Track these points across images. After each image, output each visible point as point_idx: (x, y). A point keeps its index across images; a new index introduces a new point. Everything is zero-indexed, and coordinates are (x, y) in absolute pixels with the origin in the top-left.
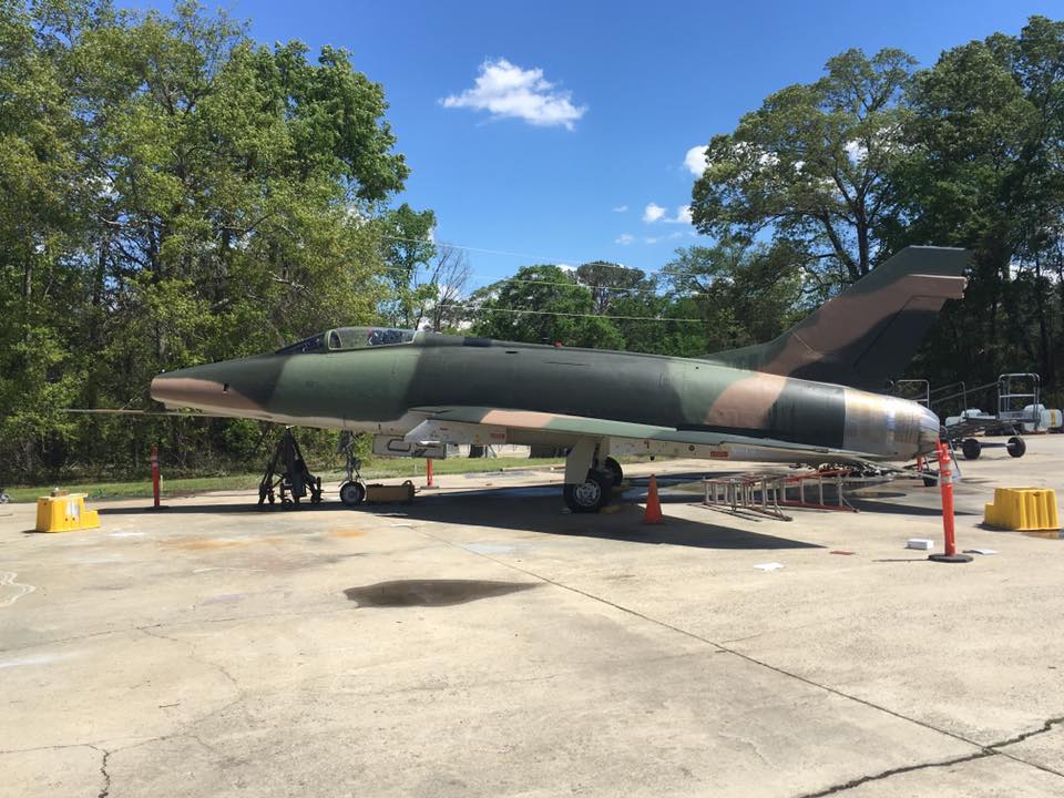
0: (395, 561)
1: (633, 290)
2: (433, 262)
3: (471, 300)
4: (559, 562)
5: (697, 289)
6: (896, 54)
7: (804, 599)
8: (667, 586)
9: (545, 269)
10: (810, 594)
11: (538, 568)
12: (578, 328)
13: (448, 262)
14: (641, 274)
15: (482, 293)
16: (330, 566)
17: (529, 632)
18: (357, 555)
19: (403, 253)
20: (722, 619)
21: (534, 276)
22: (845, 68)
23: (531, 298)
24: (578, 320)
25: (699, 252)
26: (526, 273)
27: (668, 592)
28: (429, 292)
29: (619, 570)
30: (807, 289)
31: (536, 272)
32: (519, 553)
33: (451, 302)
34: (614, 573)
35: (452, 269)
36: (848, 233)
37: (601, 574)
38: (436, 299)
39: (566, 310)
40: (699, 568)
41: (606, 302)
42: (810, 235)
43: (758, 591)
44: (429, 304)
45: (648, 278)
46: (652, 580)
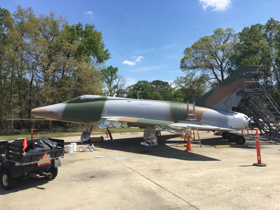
0: (90, 163)
1: (166, 87)
2: (117, 80)
3: (127, 89)
4: (139, 164)
5: (181, 87)
6: (230, 29)
7: (217, 181)
8: (172, 174)
9: (144, 82)
10: (218, 179)
11: (132, 166)
12: (152, 96)
13: (121, 80)
14: (168, 83)
15: (129, 87)
16: (70, 164)
17: (123, 195)
18: (80, 160)
19: (110, 78)
20: (189, 190)
21: (141, 83)
22: (218, 32)
23: (141, 88)
24: (152, 94)
25: (181, 78)
26: (140, 82)
27: (172, 177)
28: (116, 87)
29: (157, 167)
30: (209, 86)
31: (142, 82)
32: (128, 160)
33: (122, 90)
34: (155, 168)
35: (121, 82)
36: (219, 73)
37: (151, 169)
38: (118, 88)
39: (149, 91)
40: (182, 167)
41: (159, 90)
42: (209, 73)
43: (201, 177)
44: (116, 90)
45: (169, 84)
46: (167, 172)
